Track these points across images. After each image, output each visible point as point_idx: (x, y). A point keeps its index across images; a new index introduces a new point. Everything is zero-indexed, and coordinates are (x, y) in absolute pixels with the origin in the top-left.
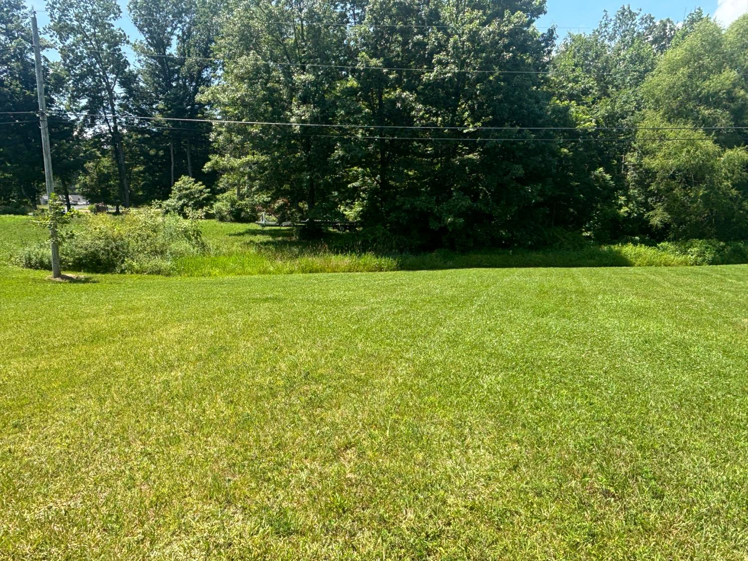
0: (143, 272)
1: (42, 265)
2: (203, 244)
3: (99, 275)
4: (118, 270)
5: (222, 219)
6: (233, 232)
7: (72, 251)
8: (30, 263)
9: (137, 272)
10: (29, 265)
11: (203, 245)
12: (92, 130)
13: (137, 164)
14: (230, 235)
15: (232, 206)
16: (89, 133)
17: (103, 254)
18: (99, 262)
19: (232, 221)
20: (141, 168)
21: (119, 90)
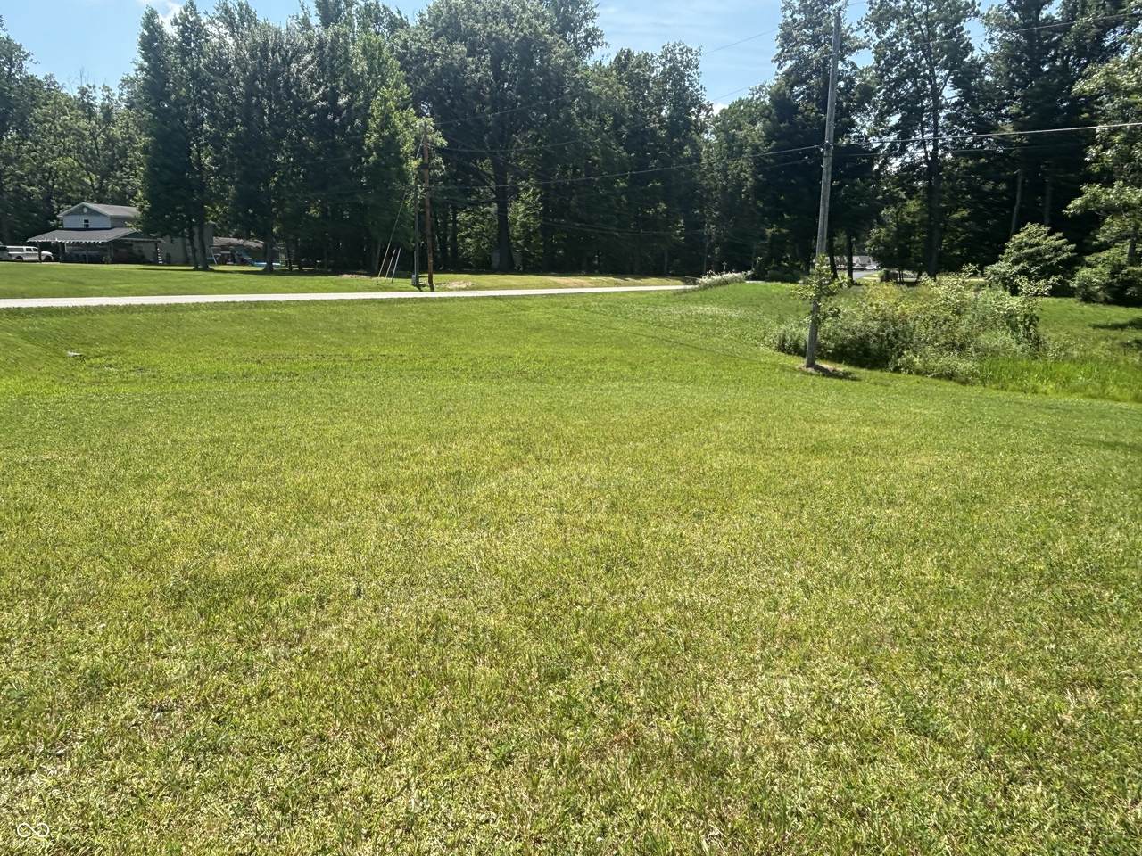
0: (927, 373)
1: (796, 350)
2: (1037, 338)
3: (863, 371)
4: (891, 366)
5: (1088, 298)
6: (1102, 322)
7: (835, 334)
8: (783, 345)
9: (918, 373)
10: (782, 348)
11: (1037, 342)
12: (900, 159)
13: (958, 207)
14: (1096, 327)
15: (1112, 275)
16: (895, 164)
17: (875, 341)
18: (867, 352)
19: (1106, 302)
20: (965, 213)
21: (950, 94)
